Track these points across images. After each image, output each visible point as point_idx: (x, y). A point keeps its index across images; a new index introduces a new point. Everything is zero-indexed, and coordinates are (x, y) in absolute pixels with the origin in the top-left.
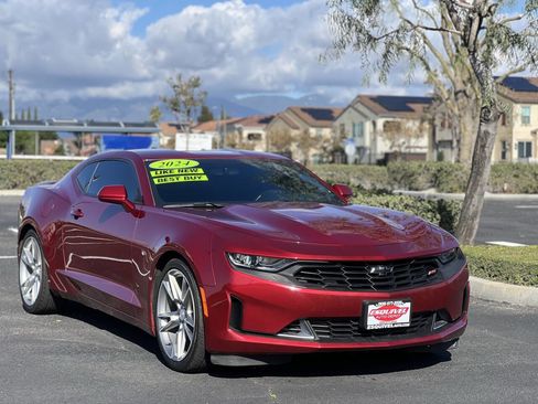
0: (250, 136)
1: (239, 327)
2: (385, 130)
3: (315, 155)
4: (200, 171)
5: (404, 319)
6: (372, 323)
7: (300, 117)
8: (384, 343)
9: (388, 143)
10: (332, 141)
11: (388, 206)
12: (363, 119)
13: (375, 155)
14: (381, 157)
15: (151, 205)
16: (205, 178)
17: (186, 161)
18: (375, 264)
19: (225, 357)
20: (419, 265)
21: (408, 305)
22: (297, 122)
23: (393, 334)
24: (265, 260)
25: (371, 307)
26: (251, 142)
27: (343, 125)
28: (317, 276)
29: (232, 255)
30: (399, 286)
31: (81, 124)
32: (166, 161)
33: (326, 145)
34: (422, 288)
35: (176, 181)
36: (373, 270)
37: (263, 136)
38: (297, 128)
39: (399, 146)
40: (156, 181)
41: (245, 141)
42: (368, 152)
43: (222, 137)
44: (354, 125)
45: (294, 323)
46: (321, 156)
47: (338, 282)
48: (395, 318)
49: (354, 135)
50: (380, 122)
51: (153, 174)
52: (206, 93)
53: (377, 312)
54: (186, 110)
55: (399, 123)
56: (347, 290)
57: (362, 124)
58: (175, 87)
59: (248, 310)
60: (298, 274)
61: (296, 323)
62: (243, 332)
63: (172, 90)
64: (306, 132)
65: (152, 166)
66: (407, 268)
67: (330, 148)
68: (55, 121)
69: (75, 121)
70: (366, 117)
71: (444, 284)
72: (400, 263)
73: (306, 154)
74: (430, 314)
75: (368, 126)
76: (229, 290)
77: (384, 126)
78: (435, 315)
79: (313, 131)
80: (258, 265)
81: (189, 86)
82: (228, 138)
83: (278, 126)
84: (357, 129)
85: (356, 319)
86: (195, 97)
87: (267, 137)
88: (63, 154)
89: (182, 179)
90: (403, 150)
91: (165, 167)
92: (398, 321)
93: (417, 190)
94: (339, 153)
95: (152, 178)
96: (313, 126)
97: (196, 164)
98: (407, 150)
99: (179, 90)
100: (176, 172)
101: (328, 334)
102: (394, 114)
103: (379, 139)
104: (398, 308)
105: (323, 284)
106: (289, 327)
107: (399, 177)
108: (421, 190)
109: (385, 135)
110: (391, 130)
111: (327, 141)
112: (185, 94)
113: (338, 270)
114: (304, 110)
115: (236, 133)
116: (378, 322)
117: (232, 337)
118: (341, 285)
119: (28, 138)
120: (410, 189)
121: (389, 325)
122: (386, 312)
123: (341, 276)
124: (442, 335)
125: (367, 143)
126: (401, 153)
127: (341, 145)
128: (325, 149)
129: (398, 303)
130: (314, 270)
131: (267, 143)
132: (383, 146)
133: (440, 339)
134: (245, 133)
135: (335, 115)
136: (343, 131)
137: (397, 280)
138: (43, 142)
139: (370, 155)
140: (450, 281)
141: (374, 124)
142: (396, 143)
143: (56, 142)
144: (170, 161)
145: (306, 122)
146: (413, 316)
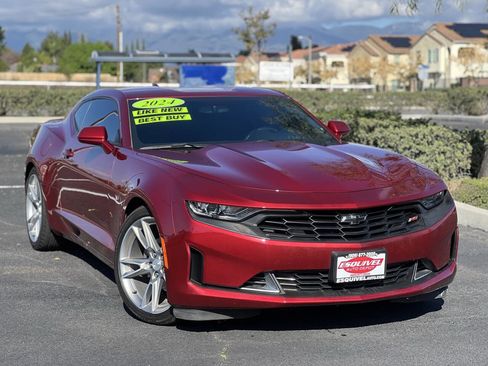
0: (334, 64)
1: (200, 280)
2: (459, 56)
3: (393, 81)
4: (185, 110)
5: (379, 271)
6: (342, 276)
7: (380, 46)
8: (356, 297)
9: (463, 68)
10: (408, 67)
11: (417, 137)
12: (439, 46)
13: (450, 79)
14: (454, 82)
15: (128, 147)
16: (188, 117)
17: (170, 100)
18: (347, 212)
19: (188, 311)
20: (400, 211)
21: (383, 256)
22: (376, 50)
23: (366, 287)
24: (229, 208)
25: (340, 260)
26: (334, 69)
27: (418, 52)
28: (282, 226)
29: (193, 203)
30: (373, 235)
31: (161, 55)
32: (150, 100)
33: (403, 71)
34: (400, 238)
35: (157, 121)
36: (344, 219)
37: (346, 64)
38: (376, 55)
39: (472, 71)
40: (137, 122)
41: (329, 68)
42: (443, 77)
43: (308, 64)
44: (430, 52)
45: (257, 275)
46: (399, 81)
47: (306, 232)
48: (368, 270)
49: (430, 61)
50: (455, 48)
51: (135, 113)
52: (275, 25)
53: (348, 265)
54: (256, 41)
55: (473, 49)
56: (315, 240)
57: (437, 51)
58: (246, 19)
59: (209, 263)
60: (262, 224)
61: (260, 276)
62: (206, 285)
63: (243, 22)
64: (385, 59)
65: (135, 105)
66: (384, 216)
67: (406, 74)
68: (138, 52)
69: (157, 52)
70: (441, 44)
71: (426, 232)
72: (375, 211)
73: (384, 79)
74: (411, 263)
75: (443, 52)
76: (189, 242)
77: (459, 52)
78: (416, 265)
79: (391, 58)
80: (221, 214)
81: (259, 18)
82: (313, 66)
83: (359, 53)
84: (432, 55)
85: (326, 272)
86: (266, 29)
87: (349, 65)
88: (167, 82)
89: (164, 119)
90: (476, 75)
91: (149, 106)
92: (372, 273)
93: (476, 115)
94: (415, 79)
95: (133, 118)
96: (391, 53)
97: (182, 102)
98: (480, 75)
99: (250, 22)
100: (159, 112)
101: (296, 287)
102: (468, 40)
103: (454, 64)
104: (371, 260)
105: (289, 234)
106: (253, 279)
107: (458, 102)
108: (481, 114)
109: (459, 60)
110: (464, 56)
111: (404, 67)
112: (255, 25)
113: (307, 219)
114: (384, 39)
115: (321, 60)
116: (349, 275)
117: (192, 290)
118: (309, 234)
119: (137, 67)
120: (470, 114)
121: (361, 278)
122: (357, 264)
123: (309, 226)
124: (424, 286)
125: (442, 69)
126: (474, 78)
127: (417, 71)
128: (402, 74)
129: (371, 255)
130: (280, 219)
131: (349, 70)
132: (457, 72)
133: (421, 291)
134: (330, 61)
135: (411, 42)
136: (419, 57)
137: (371, 229)
138: (151, 70)
139: (445, 80)
140: (434, 228)
141: (449, 50)
142: (469, 68)
143: (162, 70)
144: (155, 100)
145: (385, 50)
146: (388, 267)
